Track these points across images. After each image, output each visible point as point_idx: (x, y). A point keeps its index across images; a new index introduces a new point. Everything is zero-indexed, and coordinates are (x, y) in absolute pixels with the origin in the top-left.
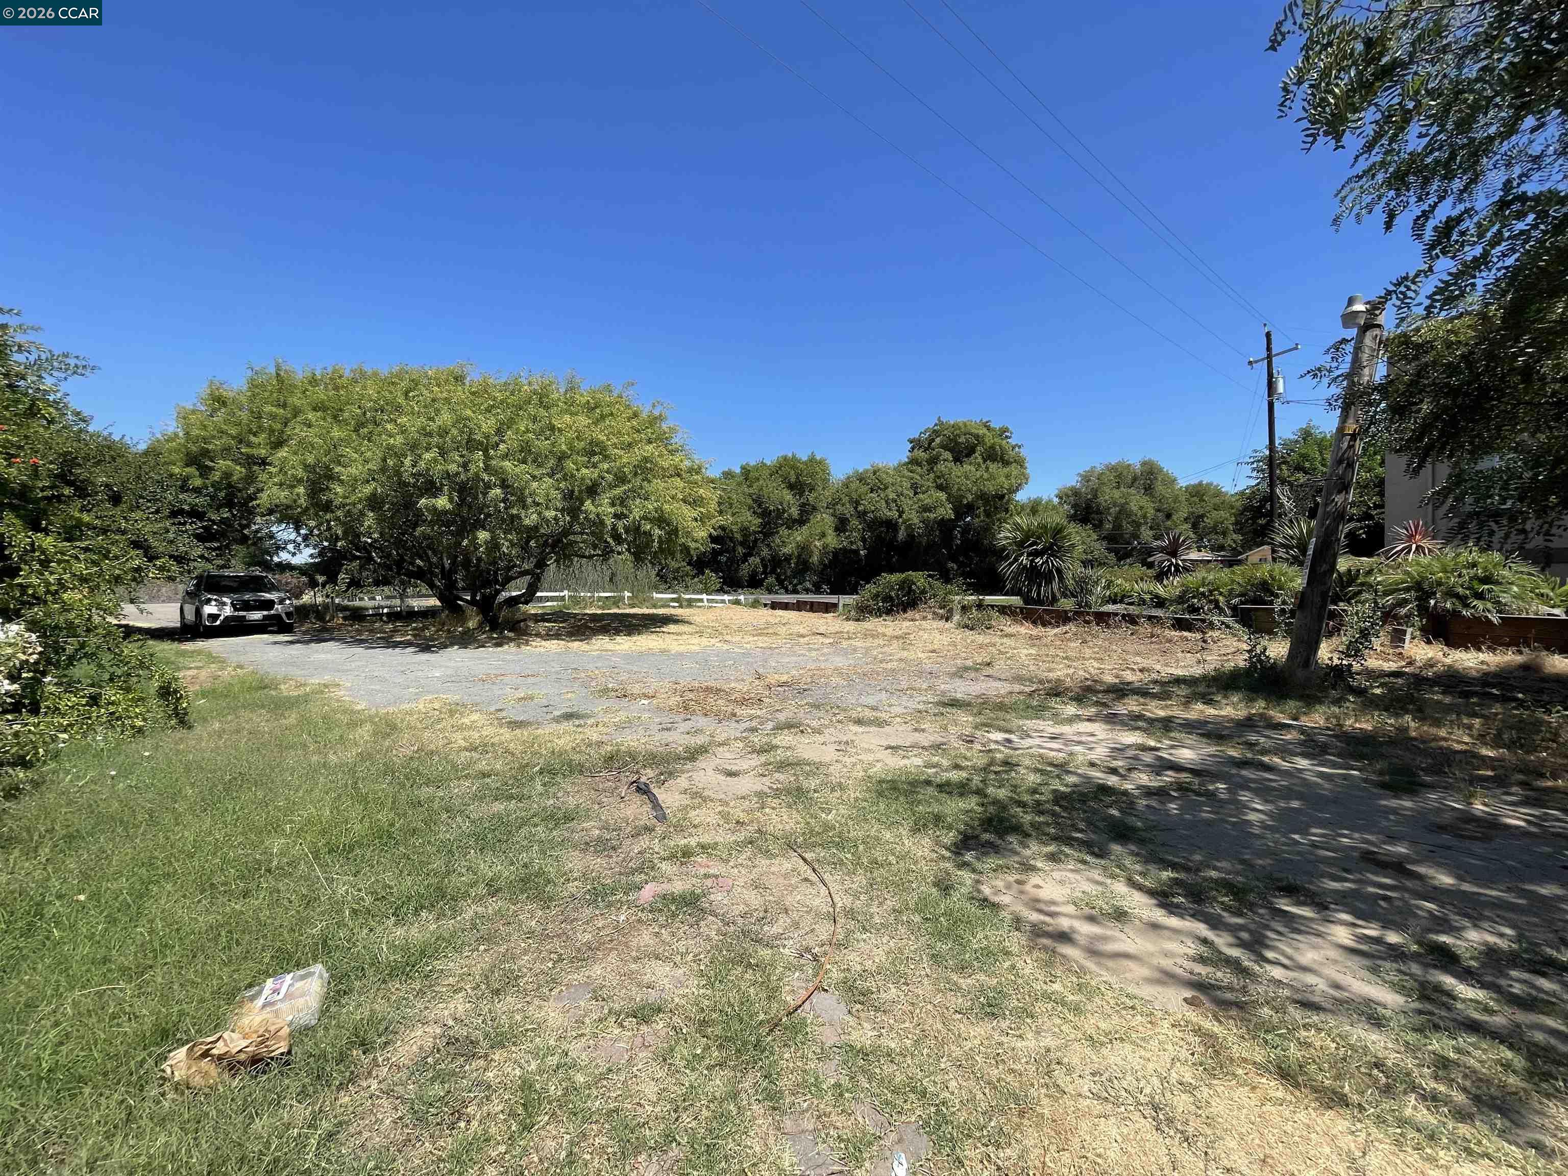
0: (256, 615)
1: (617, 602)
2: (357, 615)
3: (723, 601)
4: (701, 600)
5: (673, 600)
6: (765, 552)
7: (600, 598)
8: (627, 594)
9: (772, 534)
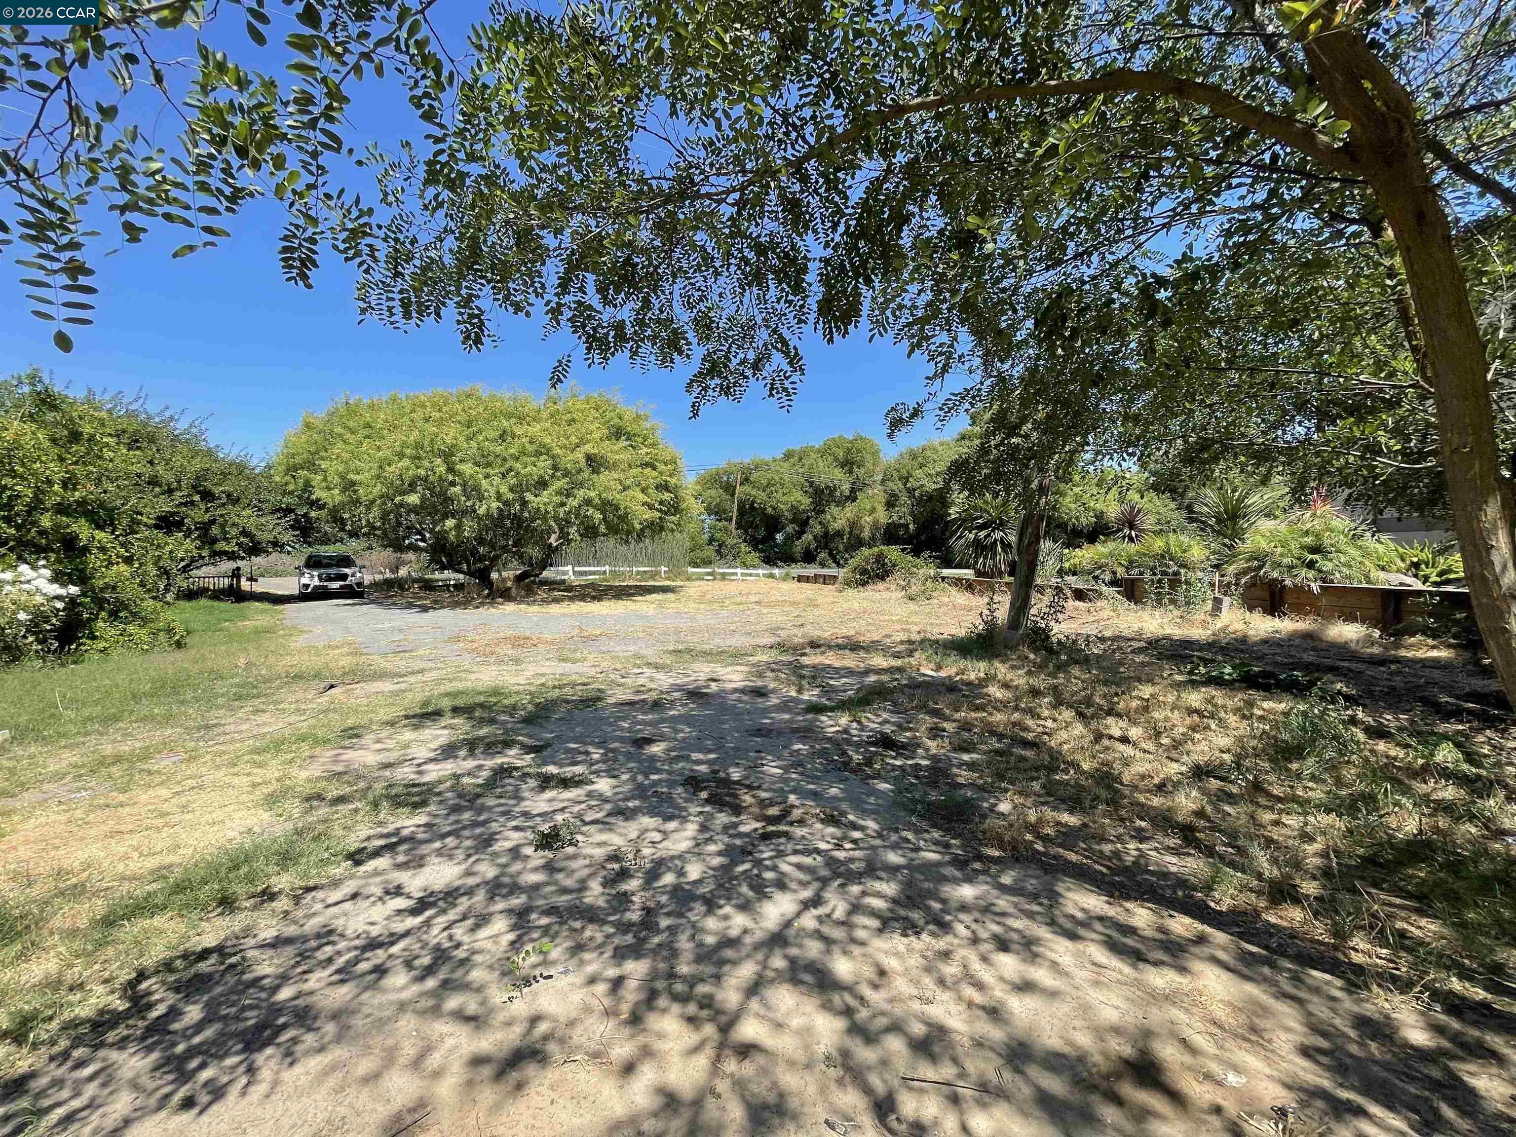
0: (335, 585)
1: (654, 575)
2: (428, 586)
3: (757, 575)
4: (735, 574)
5: (708, 574)
6: (818, 529)
7: (638, 573)
8: (664, 569)
9: (823, 512)
